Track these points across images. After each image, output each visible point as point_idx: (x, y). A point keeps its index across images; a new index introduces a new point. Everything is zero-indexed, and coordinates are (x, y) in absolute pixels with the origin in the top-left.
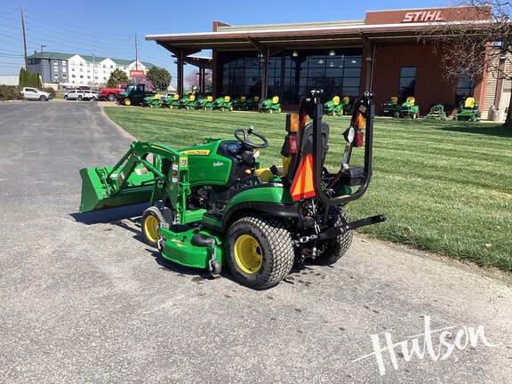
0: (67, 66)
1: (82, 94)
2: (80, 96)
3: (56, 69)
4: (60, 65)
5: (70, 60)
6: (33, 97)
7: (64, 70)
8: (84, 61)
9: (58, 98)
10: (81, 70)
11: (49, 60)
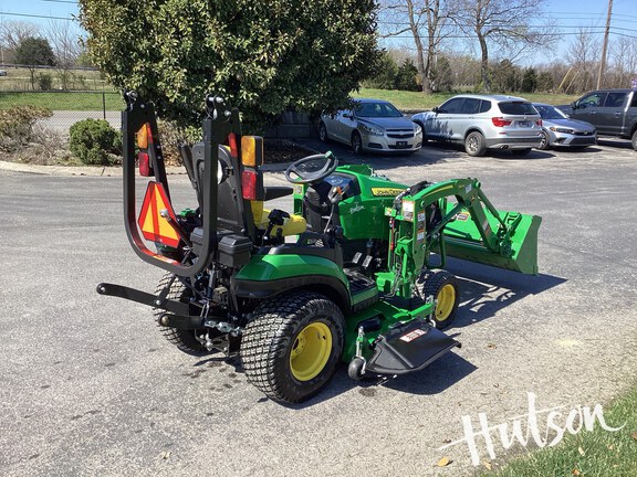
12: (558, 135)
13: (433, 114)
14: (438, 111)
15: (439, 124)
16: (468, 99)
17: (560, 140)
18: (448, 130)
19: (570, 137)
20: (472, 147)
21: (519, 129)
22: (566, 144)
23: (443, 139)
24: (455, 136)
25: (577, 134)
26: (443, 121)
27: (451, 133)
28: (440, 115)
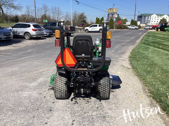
0: (150, 18)
1: (150, 27)
2: (149, 28)
3: (146, 19)
4: (148, 18)
5: (152, 16)
6: (132, 28)
7: (149, 19)
8: (156, 16)
9: (142, 29)
10: (155, 19)
11: (145, 16)
12: (45, 33)
13: (11, 28)
14: (13, 27)
15: (14, 31)
16: (22, 24)
17: (46, 34)
18: (18, 33)
19: (48, 34)
20: (27, 37)
21: (39, 32)
22: (47, 35)
23: (17, 35)
24: (20, 34)
25: (49, 33)
26: (15, 30)
27: (19, 33)
28: (14, 29)
